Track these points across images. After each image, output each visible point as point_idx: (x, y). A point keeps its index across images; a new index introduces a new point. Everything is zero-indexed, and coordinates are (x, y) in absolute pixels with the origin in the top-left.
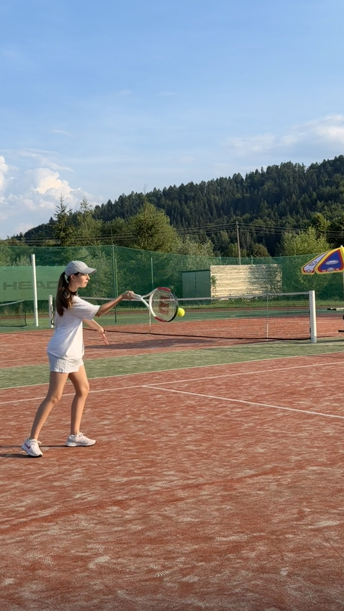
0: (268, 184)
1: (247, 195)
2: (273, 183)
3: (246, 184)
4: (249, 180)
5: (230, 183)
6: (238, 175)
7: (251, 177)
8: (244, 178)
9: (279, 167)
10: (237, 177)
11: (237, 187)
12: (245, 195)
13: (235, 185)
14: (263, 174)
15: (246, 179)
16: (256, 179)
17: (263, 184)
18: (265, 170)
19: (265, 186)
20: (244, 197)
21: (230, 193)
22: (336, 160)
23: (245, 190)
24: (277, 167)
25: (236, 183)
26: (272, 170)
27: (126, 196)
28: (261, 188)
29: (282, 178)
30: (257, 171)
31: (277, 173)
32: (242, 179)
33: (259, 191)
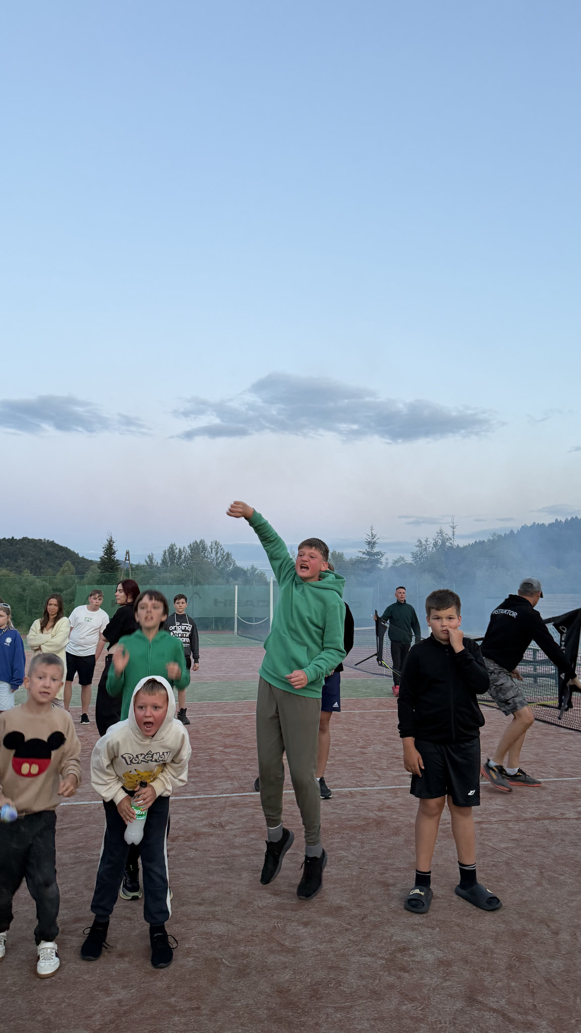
27: (528, 526)
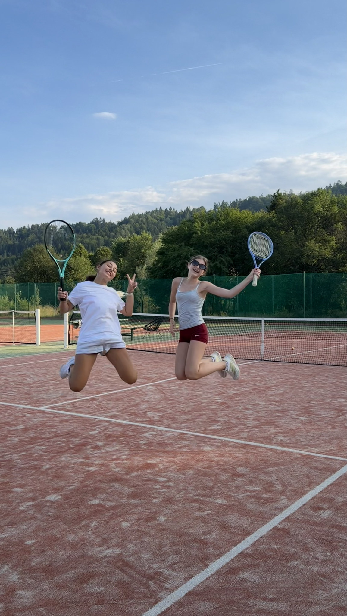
0: (32, 236)
1: (17, 242)
2: (35, 236)
3: (17, 235)
4: (18, 233)
5: (6, 233)
6: (11, 229)
7: (20, 230)
8: (15, 231)
9: (40, 226)
10: (10, 231)
11: (10, 236)
12: (16, 242)
13: (9, 235)
14: (28, 230)
15: (17, 232)
16: (23, 232)
17: (28, 236)
18: (30, 227)
19: (29, 237)
20: (14, 243)
21: (5, 241)
22: (77, 224)
23: (15, 239)
24: (38, 225)
25: (9, 234)
26: (35, 227)
28: (27, 238)
29: (41, 233)
30: (24, 227)
31: (38, 229)
32: (14, 232)
33: (25, 240)
